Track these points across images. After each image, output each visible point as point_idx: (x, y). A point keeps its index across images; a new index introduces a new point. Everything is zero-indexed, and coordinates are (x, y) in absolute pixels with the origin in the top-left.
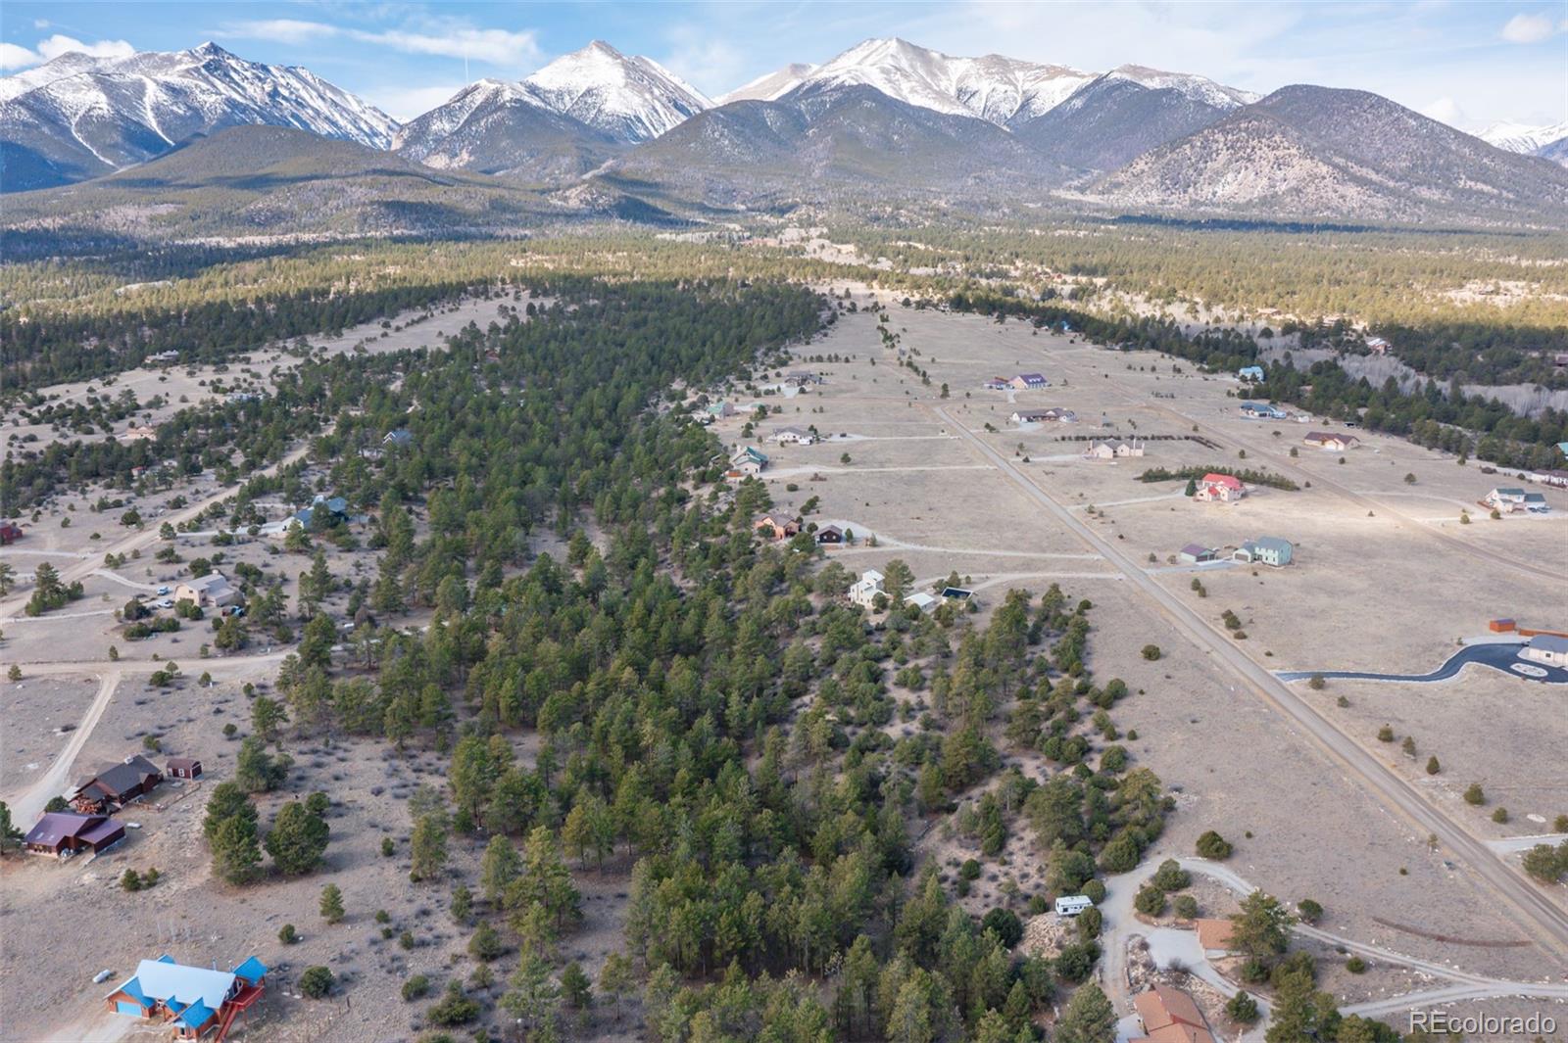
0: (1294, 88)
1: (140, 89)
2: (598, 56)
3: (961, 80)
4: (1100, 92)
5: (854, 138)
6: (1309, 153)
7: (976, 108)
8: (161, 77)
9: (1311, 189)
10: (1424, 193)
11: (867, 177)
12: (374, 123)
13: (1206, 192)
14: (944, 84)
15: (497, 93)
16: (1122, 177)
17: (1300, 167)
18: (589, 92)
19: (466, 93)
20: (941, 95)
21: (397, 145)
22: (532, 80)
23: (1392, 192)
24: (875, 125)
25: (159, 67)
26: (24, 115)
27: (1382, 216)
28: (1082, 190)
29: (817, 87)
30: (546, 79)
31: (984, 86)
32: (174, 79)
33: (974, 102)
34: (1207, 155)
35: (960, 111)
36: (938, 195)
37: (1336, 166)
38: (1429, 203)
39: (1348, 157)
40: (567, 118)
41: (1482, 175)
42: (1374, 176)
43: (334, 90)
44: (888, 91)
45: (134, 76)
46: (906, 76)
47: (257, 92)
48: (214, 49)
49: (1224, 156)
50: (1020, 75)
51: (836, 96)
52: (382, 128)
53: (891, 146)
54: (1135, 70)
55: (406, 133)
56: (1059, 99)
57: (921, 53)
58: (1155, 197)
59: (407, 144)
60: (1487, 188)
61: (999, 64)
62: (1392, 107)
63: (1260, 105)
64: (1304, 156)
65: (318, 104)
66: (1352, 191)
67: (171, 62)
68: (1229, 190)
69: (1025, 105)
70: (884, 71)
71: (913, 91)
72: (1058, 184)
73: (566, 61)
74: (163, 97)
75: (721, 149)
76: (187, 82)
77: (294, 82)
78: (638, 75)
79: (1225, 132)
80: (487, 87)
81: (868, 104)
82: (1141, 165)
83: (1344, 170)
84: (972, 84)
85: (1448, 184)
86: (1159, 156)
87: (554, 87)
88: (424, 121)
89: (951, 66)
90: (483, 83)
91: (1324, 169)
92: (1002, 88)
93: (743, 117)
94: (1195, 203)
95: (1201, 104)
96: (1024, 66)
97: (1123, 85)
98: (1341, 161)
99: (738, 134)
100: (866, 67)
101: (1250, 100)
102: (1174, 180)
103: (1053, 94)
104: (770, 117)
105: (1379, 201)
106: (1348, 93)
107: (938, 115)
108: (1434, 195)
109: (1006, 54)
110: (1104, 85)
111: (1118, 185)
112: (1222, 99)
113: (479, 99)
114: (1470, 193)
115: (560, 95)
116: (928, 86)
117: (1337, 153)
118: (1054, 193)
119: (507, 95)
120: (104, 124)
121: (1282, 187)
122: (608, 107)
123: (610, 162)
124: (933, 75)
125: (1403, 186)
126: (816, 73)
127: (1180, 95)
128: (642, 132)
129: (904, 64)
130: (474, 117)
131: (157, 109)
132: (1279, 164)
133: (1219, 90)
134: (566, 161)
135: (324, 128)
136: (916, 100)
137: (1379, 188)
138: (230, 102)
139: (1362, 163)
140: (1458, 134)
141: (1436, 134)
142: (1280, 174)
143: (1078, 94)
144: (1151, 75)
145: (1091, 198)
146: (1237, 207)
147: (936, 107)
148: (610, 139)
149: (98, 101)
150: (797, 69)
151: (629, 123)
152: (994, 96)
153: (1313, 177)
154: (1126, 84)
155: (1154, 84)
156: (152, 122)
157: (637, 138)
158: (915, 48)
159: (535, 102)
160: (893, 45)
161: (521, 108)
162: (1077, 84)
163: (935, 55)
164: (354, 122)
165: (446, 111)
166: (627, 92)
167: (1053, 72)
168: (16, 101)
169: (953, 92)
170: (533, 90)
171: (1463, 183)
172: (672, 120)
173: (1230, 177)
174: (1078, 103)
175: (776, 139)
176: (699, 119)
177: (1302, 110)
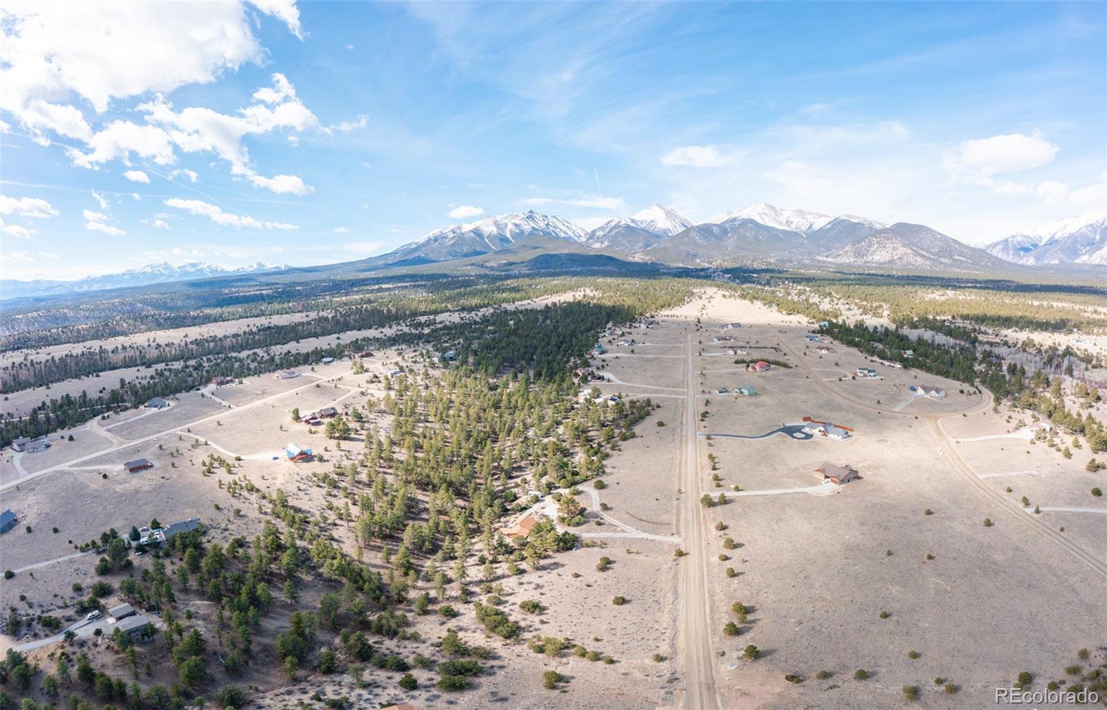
0: (900, 223)
1: (506, 225)
2: (656, 208)
3: (788, 217)
4: (836, 223)
5: (745, 237)
6: (905, 245)
7: (793, 228)
8: (513, 221)
9: (905, 258)
10: (943, 260)
12: (580, 233)
13: (870, 258)
14: (782, 219)
15: (619, 222)
16: (841, 253)
17: (901, 250)
18: (652, 221)
19: (609, 222)
20: (780, 223)
21: (584, 240)
22: (632, 217)
23: (932, 260)
24: (753, 233)
25: (513, 218)
26: (473, 235)
27: (929, 268)
28: (827, 257)
29: (734, 220)
30: (637, 217)
31: (796, 220)
32: (517, 222)
33: (792, 225)
34: (870, 245)
35: (787, 228)
36: (771, 257)
37: (914, 250)
38: (944, 263)
39: (917, 247)
40: (644, 230)
41: (961, 254)
42: (926, 254)
43: (568, 222)
44: (760, 221)
45: (504, 221)
46: (767, 215)
47: (542, 224)
48: (531, 212)
49: (876, 246)
50: (808, 216)
51: (739, 222)
52: (582, 234)
53: (758, 240)
54: (848, 216)
55: (588, 236)
56: (822, 225)
57: (773, 208)
58: (852, 260)
59: (588, 239)
60: (963, 259)
61: (801, 213)
62: (932, 231)
63: (889, 229)
64: (902, 247)
65: (564, 228)
66: (919, 259)
67: (517, 216)
68: (878, 257)
69: (810, 227)
71: (769, 221)
72: (819, 254)
73: (645, 211)
74: (513, 227)
75: (695, 240)
76: (521, 222)
77: (555, 220)
78: (670, 215)
79: (876, 238)
80: (616, 220)
81: (750, 225)
82: (847, 248)
83: (916, 251)
84: (792, 219)
85: (951, 257)
86: (854, 245)
87: (640, 219)
88: (594, 231)
89: (784, 213)
90: (615, 219)
91: (909, 251)
92: (802, 221)
93: (705, 230)
94: (866, 262)
95: (871, 228)
96: (811, 214)
97: (844, 221)
98: (915, 248)
99: (702, 235)
100: (753, 213)
101: (888, 227)
102: (859, 254)
103: (820, 224)
104: (715, 229)
105: (928, 262)
106: (917, 225)
107: (777, 230)
108: (946, 261)
109: (804, 209)
110: (837, 221)
111: (839, 255)
112: (879, 227)
113: (613, 224)
114: (958, 260)
115: (642, 222)
116: (775, 219)
117: (914, 245)
118: (817, 257)
119: (623, 223)
120: (495, 236)
121: (896, 257)
122: (658, 226)
123: (656, 245)
124: (777, 215)
125: (936, 257)
126: (734, 215)
127: (863, 225)
128: (670, 234)
129: (767, 212)
130: (611, 230)
131: (511, 231)
132: (894, 249)
133: (878, 223)
134: (639, 244)
135: (562, 235)
136: (770, 224)
137: (928, 258)
138: (533, 228)
139: (922, 249)
140: (954, 240)
141: (946, 239)
142: (895, 253)
143: (829, 223)
144: (854, 218)
145: (830, 259)
146: (880, 263)
147: (778, 227)
148: (658, 237)
149: (494, 230)
150: (729, 213)
151: (665, 232)
152: (799, 224)
153: (906, 254)
154: (845, 220)
155: (855, 221)
156: (508, 235)
157: (668, 236)
158: (771, 206)
159: (633, 225)
160: (763, 205)
161: (628, 227)
162: (829, 220)
163: (779, 209)
164: (573, 233)
165: (602, 228)
166: (666, 221)
167: (820, 216)
168: (472, 231)
169: (785, 222)
170: (633, 221)
171: (956, 257)
172: (681, 229)
173: (878, 253)
174: (829, 226)
175: (716, 237)
176: (689, 230)
177: (903, 231)
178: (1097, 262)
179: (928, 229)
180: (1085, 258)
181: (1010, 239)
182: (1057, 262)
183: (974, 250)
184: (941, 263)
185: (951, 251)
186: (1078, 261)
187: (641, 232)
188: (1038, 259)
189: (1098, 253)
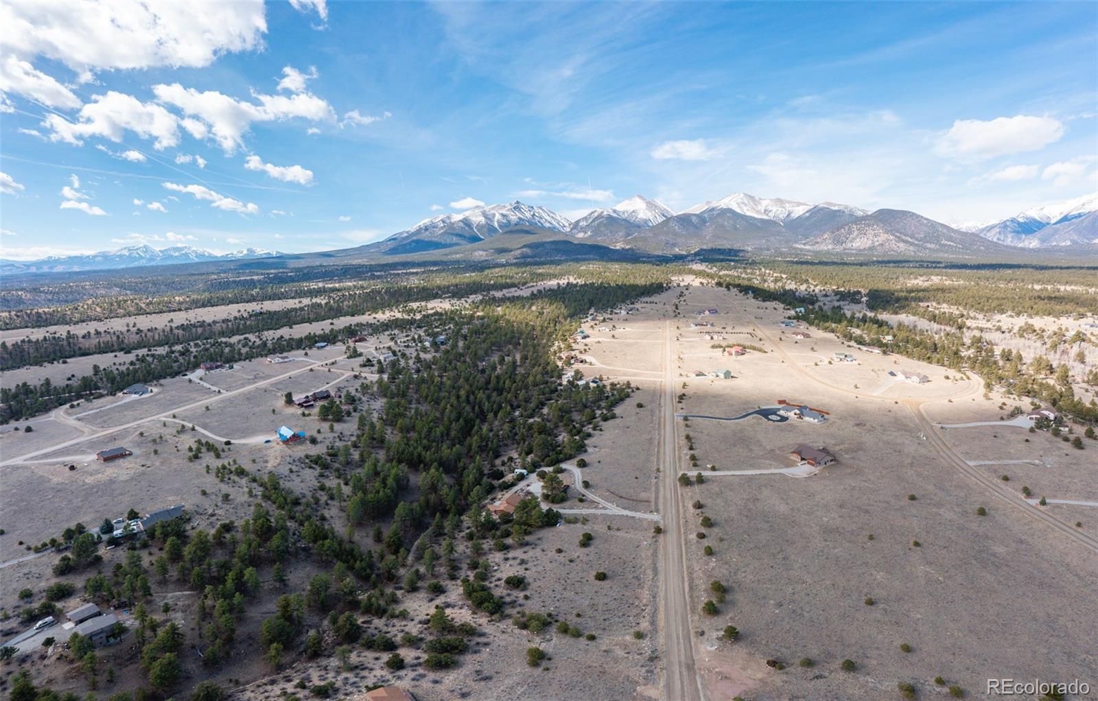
0: (883, 210)
1: (494, 215)
2: (637, 199)
3: (766, 206)
4: (816, 211)
5: (723, 226)
6: (887, 232)
7: (771, 216)
8: (501, 212)
9: (887, 244)
10: (929, 245)
11: (725, 239)
12: (564, 223)
13: (849, 245)
14: (760, 208)
15: (602, 212)
16: (819, 240)
17: (883, 237)
18: (633, 211)
19: (593, 213)
20: (758, 212)
21: (568, 230)
22: (615, 208)
23: (917, 245)
24: (731, 222)
25: (501, 209)
26: (462, 224)
27: (912, 253)
28: (804, 244)
29: (713, 209)
30: (619, 208)
31: (774, 209)
32: (504, 212)
33: (770, 214)
34: (850, 232)
35: (765, 217)
36: (748, 245)
37: (896, 236)
38: (930, 249)
39: (901, 233)
40: (625, 220)
41: (950, 239)
42: (910, 240)
43: (553, 213)
44: (739, 211)
45: (493, 212)
46: (746, 205)
47: (528, 215)
48: (518, 202)
49: (856, 233)
50: (787, 205)
51: (718, 212)
52: (567, 225)
53: (736, 229)
54: (828, 204)
55: (572, 226)
56: (801, 213)
57: (752, 198)
58: (830, 247)
59: (572, 229)
60: (952, 244)
61: (780, 202)
62: (919, 217)
63: (871, 216)
64: (885, 233)
65: (548, 218)
66: (901, 245)
67: (504, 207)
68: (858, 244)
69: (788, 215)
70: (738, 203)
71: (748, 210)
72: (796, 242)
73: (627, 202)
74: (500, 217)
75: (675, 230)
76: (508, 213)
77: (541, 211)
78: (651, 205)
79: (856, 225)
80: (599, 211)
81: (728, 215)
82: (826, 236)
83: (899, 238)
84: (770, 208)
85: (938, 243)
86: (833, 232)
87: (622, 210)
88: (578, 222)
89: (762, 202)
90: (598, 209)
91: (892, 237)
92: (780, 209)
93: (685, 220)
94: (845, 249)
95: (851, 215)
96: (789, 202)
97: (823, 209)
98: (898, 234)
99: (681, 225)
100: (732, 202)
101: (870, 213)
102: (837, 241)
103: (799, 211)
104: (694, 219)
105: (912, 248)
106: (902, 211)
107: (754, 218)
108: (933, 246)
109: (782, 198)
110: (817, 209)
111: (817, 243)
112: (860, 214)
113: (596, 214)
114: (946, 245)
115: (624, 213)
116: (753, 208)
117: (897, 232)
118: (794, 245)
119: (605, 213)
120: (483, 226)
121: (877, 244)
122: (639, 217)
123: (636, 234)
124: (756, 205)
125: (921, 243)
126: (714, 204)
127: (844, 212)
128: (651, 224)
129: (746, 201)
130: (594, 221)
131: (498, 221)
132: (876, 235)
133: (859, 210)
134: (621, 234)
135: (547, 225)
136: (748, 214)
137: (912, 244)
138: (520, 219)
139: (905, 235)
140: (942, 225)
141: (933, 225)
142: (876, 239)
143: (807, 212)
144: (834, 205)
145: (807, 247)
146: (860, 250)
147: (756, 216)
148: (638, 226)
149: (482, 220)
150: (708, 203)
151: (646, 221)
152: (778, 213)
153: (888, 240)
154: (825, 208)
155: (836, 208)
156: (496, 225)
157: (649, 226)
158: (750, 196)
159: (615, 215)
160: (742, 195)
161: (610, 217)
162: (807, 208)
163: (757, 198)
164: (558, 223)
165: (585, 219)
166: (647, 211)
167: (799, 204)
168: (460, 221)
169: (763, 211)
170: (615, 211)
171: (944, 242)
172: (661, 219)
173: (858, 240)
174: (807, 215)
175: (695, 227)
176: (668, 220)
177: (886, 218)
179: (914, 214)
183: (965, 234)
184: (926, 248)
185: (938, 236)
187: (623, 223)
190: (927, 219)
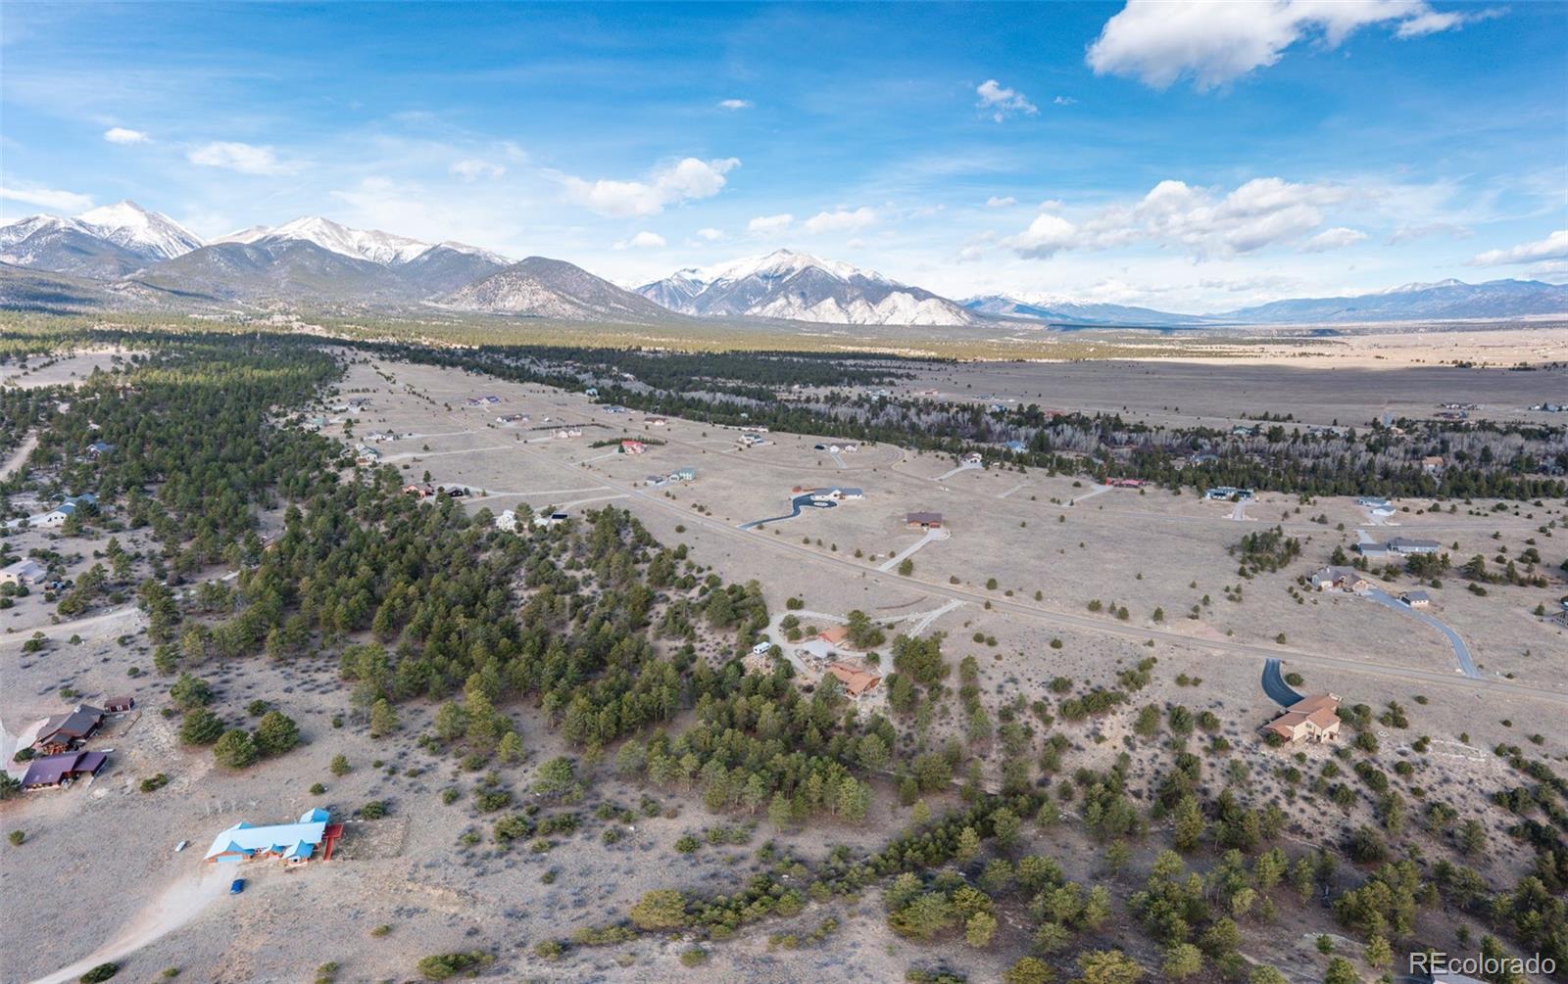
2: (127, 208)
3: (360, 241)
4: (436, 254)
5: (303, 267)
6: (547, 288)
7: (370, 256)
9: (551, 305)
10: (598, 308)
11: (313, 289)
13: (500, 305)
14: (350, 244)
15: (54, 223)
16: (456, 296)
17: (543, 295)
18: (122, 228)
19: (29, 221)
20: (349, 248)
22: (79, 218)
23: (585, 308)
24: (314, 261)
28: (436, 301)
29: (275, 239)
30: (90, 218)
31: (374, 246)
33: (368, 253)
34: (499, 287)
35: (361, 257)
36: (359, 301)
37: (557, 295)
38: (602, 313)
39: (564, 291)
40: (106, 241)
41: (618, 301)
42: (575, 300)
46: (328, 237)
49: (506, 288)
50: (392, 241)
51: (289, 244)
53: (325, 273)
54: (453, 243)
56: (415, 256)
57: (336, 227)
58: (475, 307)
60: (624, 307)
61: (380, 235)
63: (518, 265)
64: (544, 290)
66: (568, 307)
68: (512, 304)
69: (397, 257)
70: (315, 233)
71: (333, 245)
72: (423, 298)
73: (104, 210)
75: (219, 268)
78: (155, 221)
79: (506, 277)
80: (45, 218)
81: (309, 250)
82: (465, 290)
83: (563, 297)
84: (366, 244)
85: (607, 305)
86: (475, 286)
87: (96, 223)
89: (353, 234)
90: (42, 216)
91: (553, 296)
92: (383, 247)
93: (231, 252)
94: (497, 310)
95: (489, 262)
96: (394, 237)
97: (447, 250)
98: (559, 292)
99: (229, 260)
100: (304, 230)
101: (511, 262)
102: (483, 298)
103: (411, 253)
104: (246, 252)
108: (602, 309)
109: (384, 231)
110: (438, 250)
111: (456, 300)
112: (498, 261)
113: (39, 225)
114: (618, 309)
115: (101, 229)
116: (340, 243)
117: (559, 289)
118: (422, 302)
119: (61, 225)
121: (536, 304)
122: (137, 238)
123: (142, 270)
124: (344, 238)
125: (589, 305)
126: (273, 231)
127: (479, 257)
128: (161, 255)
129: (327, 231)
130: (36, 235)
132: (533, 293)
136: (337, 250)
137: (579, 306)
139: (570, 294)
142: (534, 297)
143: (425, 253)
144: (462, 247)
145: (442, 306)
147: (348, 254)
148: (140, 257)
150: (260, 228)
151: (152, 249)
152: (378, 251)
153: (550, 300)
154: (449, 250)
155: (464, 251)
157: (158, 258)
158: (332, 223)
159: (83, 230)
160: (319, 221)
161: (72, 233)
162: (423, 248)
163: (345, 229)
165: (14, 230)
166: (150, 231)
167: (411, 242)
169: (356, 247)
170: (81, 224)
171: (612, 305)
172: (183, 251)
173: (511, 298)
174: (426, 258)
175: (253, 265)
176: (200, 253)
177: (539, 269)
178: (770, 314)
179: (573, 267)
180: (756, 310)
181: (664, 284)
182: (725, 313)
183: (630, 295)
184: (597, 312)
185: (605, 297)
186: (748, 313)
187: (104, 246)
188: (700, 309)
189: (772, 305)
190: (589, 275)
